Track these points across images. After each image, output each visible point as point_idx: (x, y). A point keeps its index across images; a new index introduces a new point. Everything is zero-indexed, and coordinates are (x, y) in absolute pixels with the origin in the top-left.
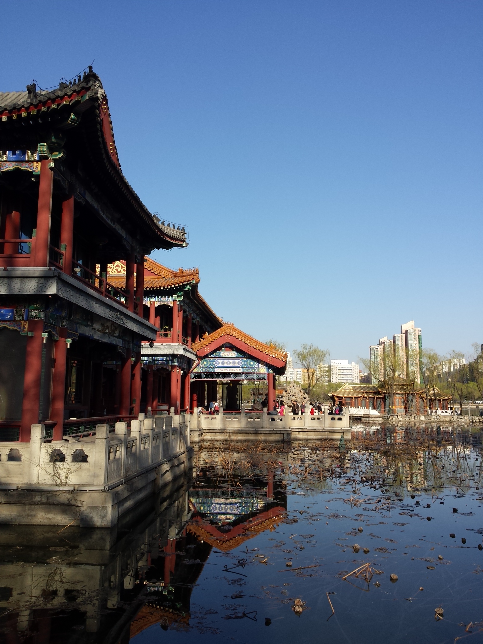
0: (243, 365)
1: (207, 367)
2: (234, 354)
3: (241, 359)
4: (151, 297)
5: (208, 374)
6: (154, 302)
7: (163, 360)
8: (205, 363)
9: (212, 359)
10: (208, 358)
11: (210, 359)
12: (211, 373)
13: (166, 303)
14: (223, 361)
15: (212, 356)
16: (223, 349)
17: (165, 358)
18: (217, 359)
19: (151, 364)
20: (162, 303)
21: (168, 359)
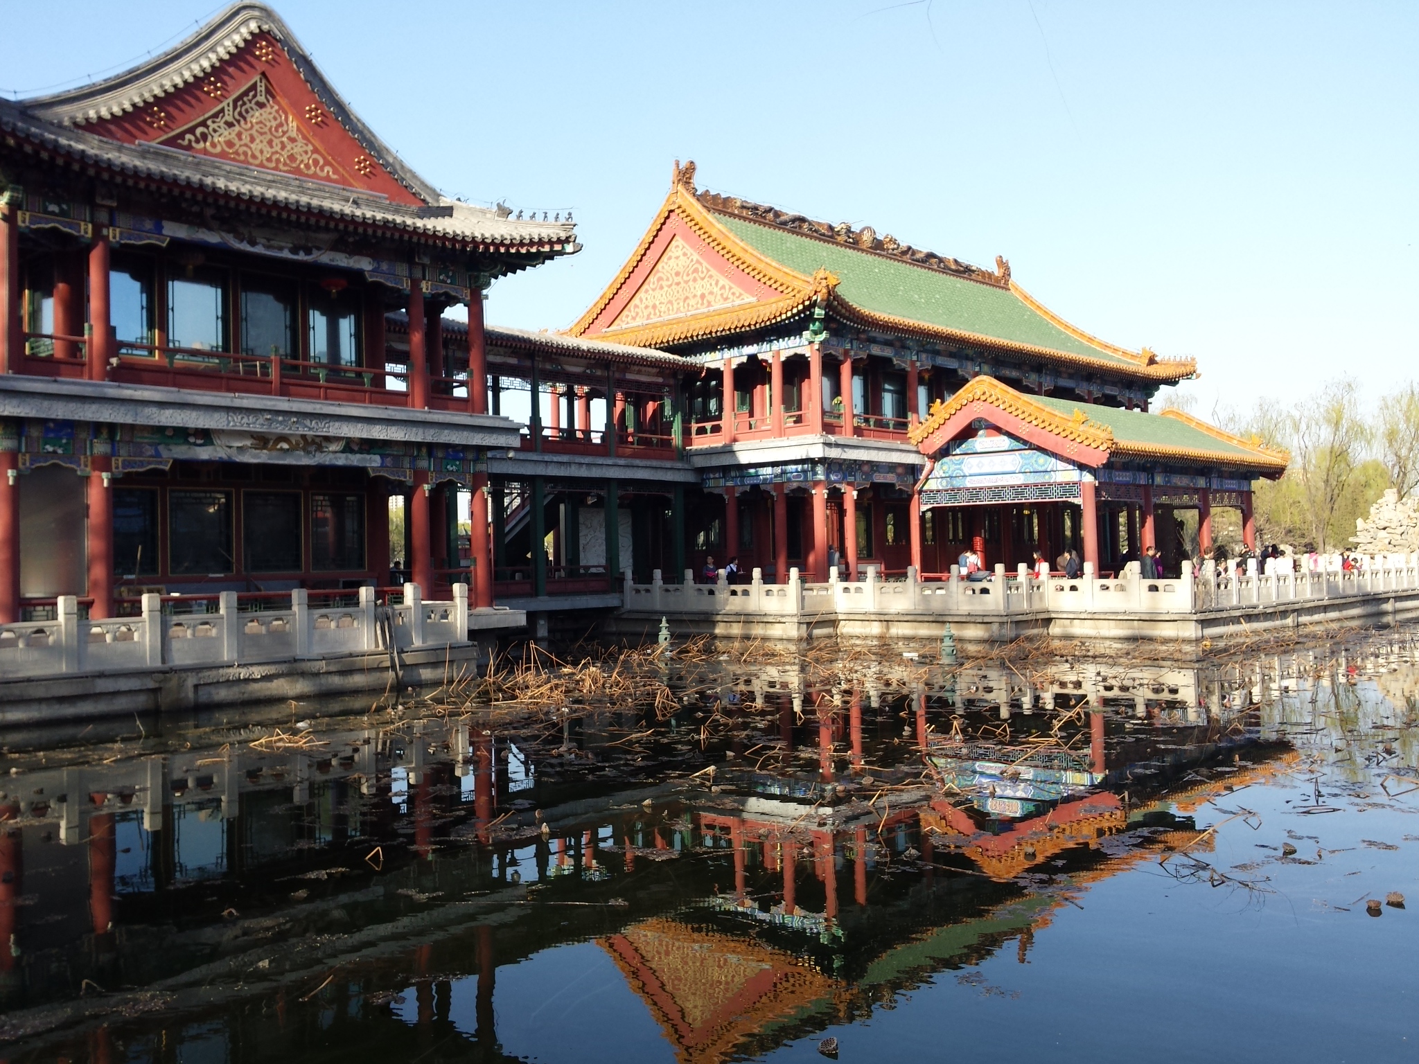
0: (1022, 467)
1: (951, 477)
2: (1004, 442)
3: (1017, 453)
4: (771, 341)
5: (954, 492)
6: (778, 352)
7: (797, 471)
8: (945, 467)
9: (957, 457)
10: (950, 457)
11: (953, 458)
12: (959, 489)
13: (800, 351)
14: (980, 462)
15: (958, 451)
16: (981, 432)
17: (800, 467)
18: (967, 456)
19: (778, 480)
20: (791, 352)
21: (806, 466)
